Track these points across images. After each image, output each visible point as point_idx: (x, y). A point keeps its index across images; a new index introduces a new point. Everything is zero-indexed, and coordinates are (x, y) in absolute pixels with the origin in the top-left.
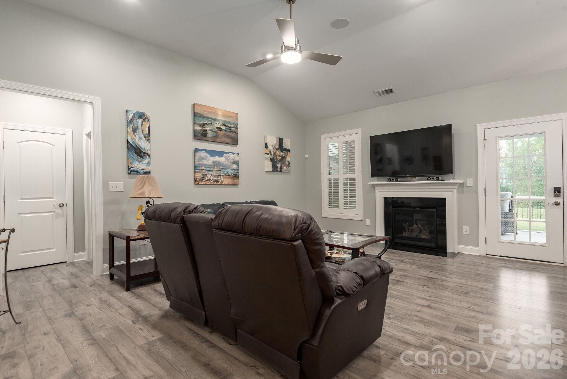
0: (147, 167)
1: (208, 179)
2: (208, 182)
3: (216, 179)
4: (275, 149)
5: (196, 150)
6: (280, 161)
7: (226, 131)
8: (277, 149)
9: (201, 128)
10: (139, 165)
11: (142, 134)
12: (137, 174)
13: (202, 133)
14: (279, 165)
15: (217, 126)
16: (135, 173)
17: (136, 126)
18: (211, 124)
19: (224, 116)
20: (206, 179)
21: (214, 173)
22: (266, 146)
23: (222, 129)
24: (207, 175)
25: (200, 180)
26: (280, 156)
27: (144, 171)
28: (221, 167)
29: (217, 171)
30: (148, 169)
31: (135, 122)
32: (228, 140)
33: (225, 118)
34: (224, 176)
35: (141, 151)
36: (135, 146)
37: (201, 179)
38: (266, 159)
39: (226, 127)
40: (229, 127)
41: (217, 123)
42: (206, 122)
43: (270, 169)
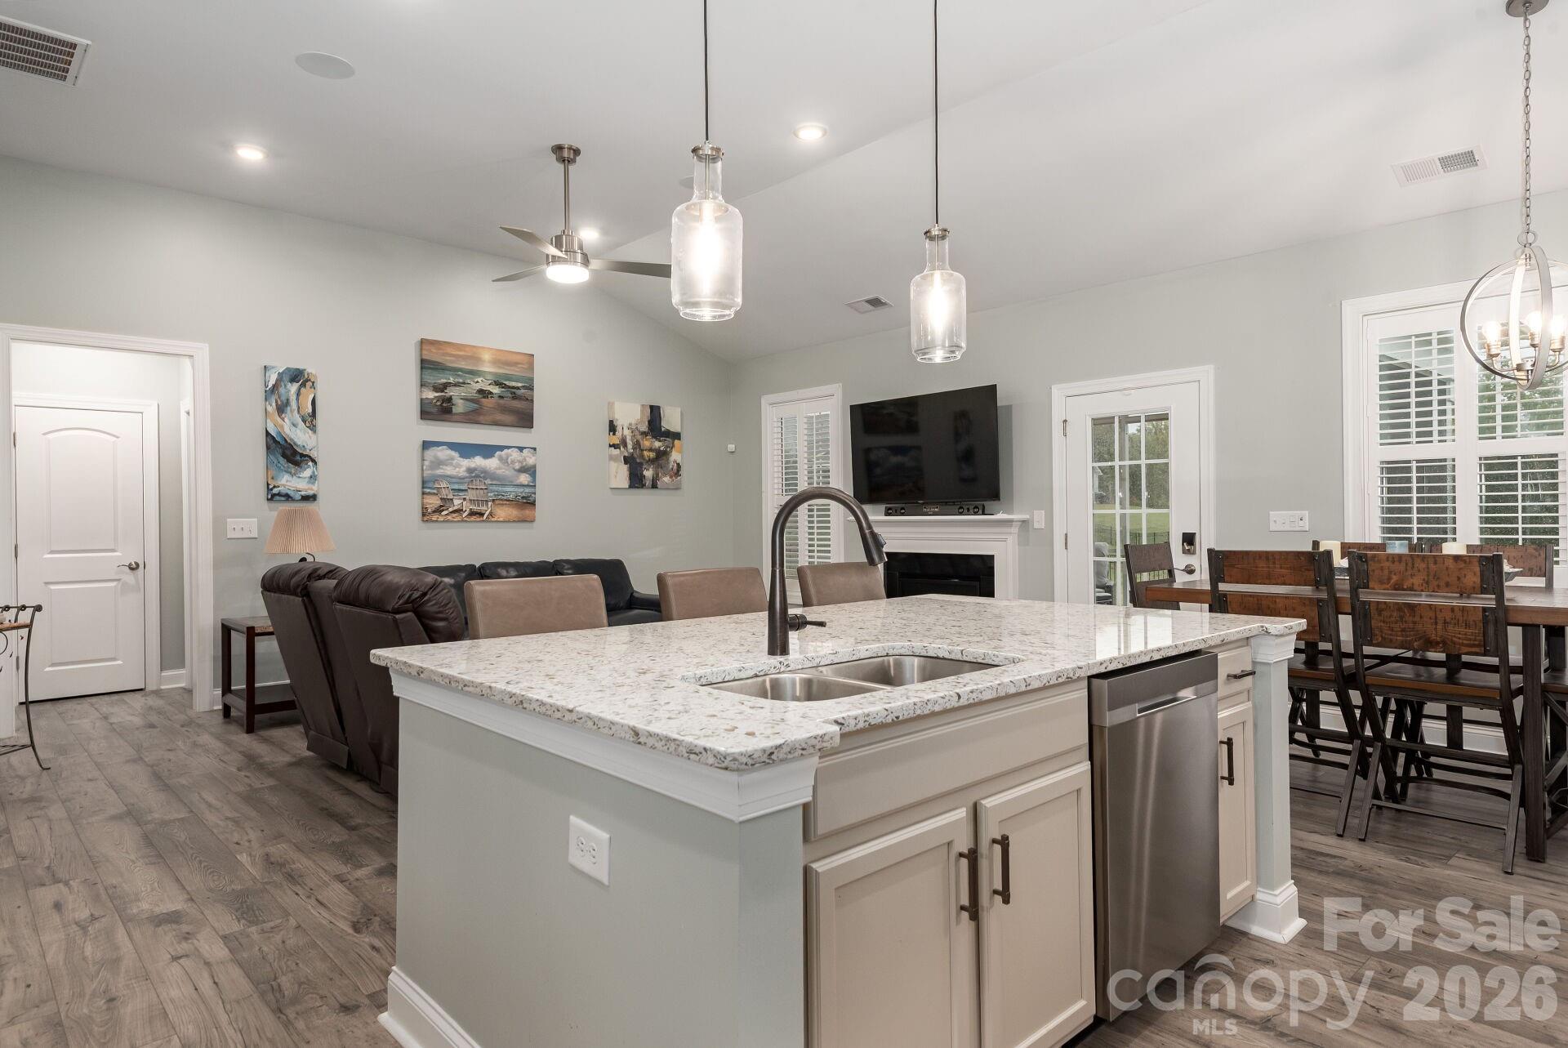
0: (310, 486)
1: (456, 508)
2: (454, 515)
3: (475, 508)
4: (637, 433)
5: (426, 445)
6: (651, 461)
7: (501, 397)
8: (644, 434)
9: (437, 394)
10: (289, 482)
11: (298, 416)
12: (287, 500)
13: (441, 405)
14: (648, 473)
15: (478, 386)
16: (283, 499)
17: (284, 398)
18: (464, 383)
19: (496, 362)
20: (451, 510)
21: (471, 495)
22: (612, 428)
23: (491, 393)
24: (452, 500)
25: (434, 512)
26: (651, 450)
27: (303, 493)
28: (488, 482)
29: (478, 491)
30: (312, 489)
31: (282, 390)
32: (508, 418)
33: (500, 367)
34: (497, 502)
35: (295, 452)
36: (282, 442)
37: (438, 510)
38: (611, 458)
39: (503, 388)
40: (509, 387)
41: (479, 380)
42: (452, 380)
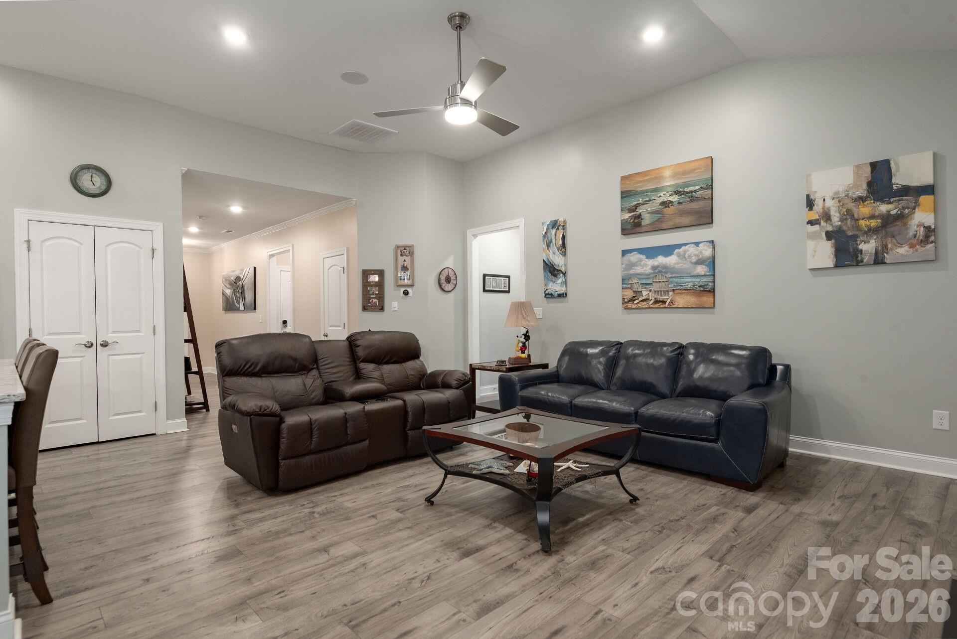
0: (561, 288)
1: (644, 298)
2: (643, 303)
3: (659, 297)
4: (847, 201)
6: (872, 231)
7: (680, 203)
8: (862, 199)
9: (630, 215)
10: (556, 287)
11: (555, 248)
12: (552, 297)
13: (633, 222)
14: (868, 247)
15: (661, 200)
16: (550, 296)
17: (549, 239)
18: (650, 200)
19: (674, 176)
20: (640, 299)
21: (655, 287)
22: (810, 204)
23: (671, 202)
24: (641, 291)
25: (629, 301)
26: (872, 217)
27: (558, 293)
28: (669, 275)
29: (660, 283)
30: (562, 290)
31: (549, 234)
32: (686, 220)
33: (679, 179)
34: (677, 292)
35: (555, 269)
36: (549, 264)
37: (632, 300)
38: (813, 236)
39: (682, 195)
40: (687, 193)
41: (662, 194)
42: (641, 201)
43: (830, 262)
